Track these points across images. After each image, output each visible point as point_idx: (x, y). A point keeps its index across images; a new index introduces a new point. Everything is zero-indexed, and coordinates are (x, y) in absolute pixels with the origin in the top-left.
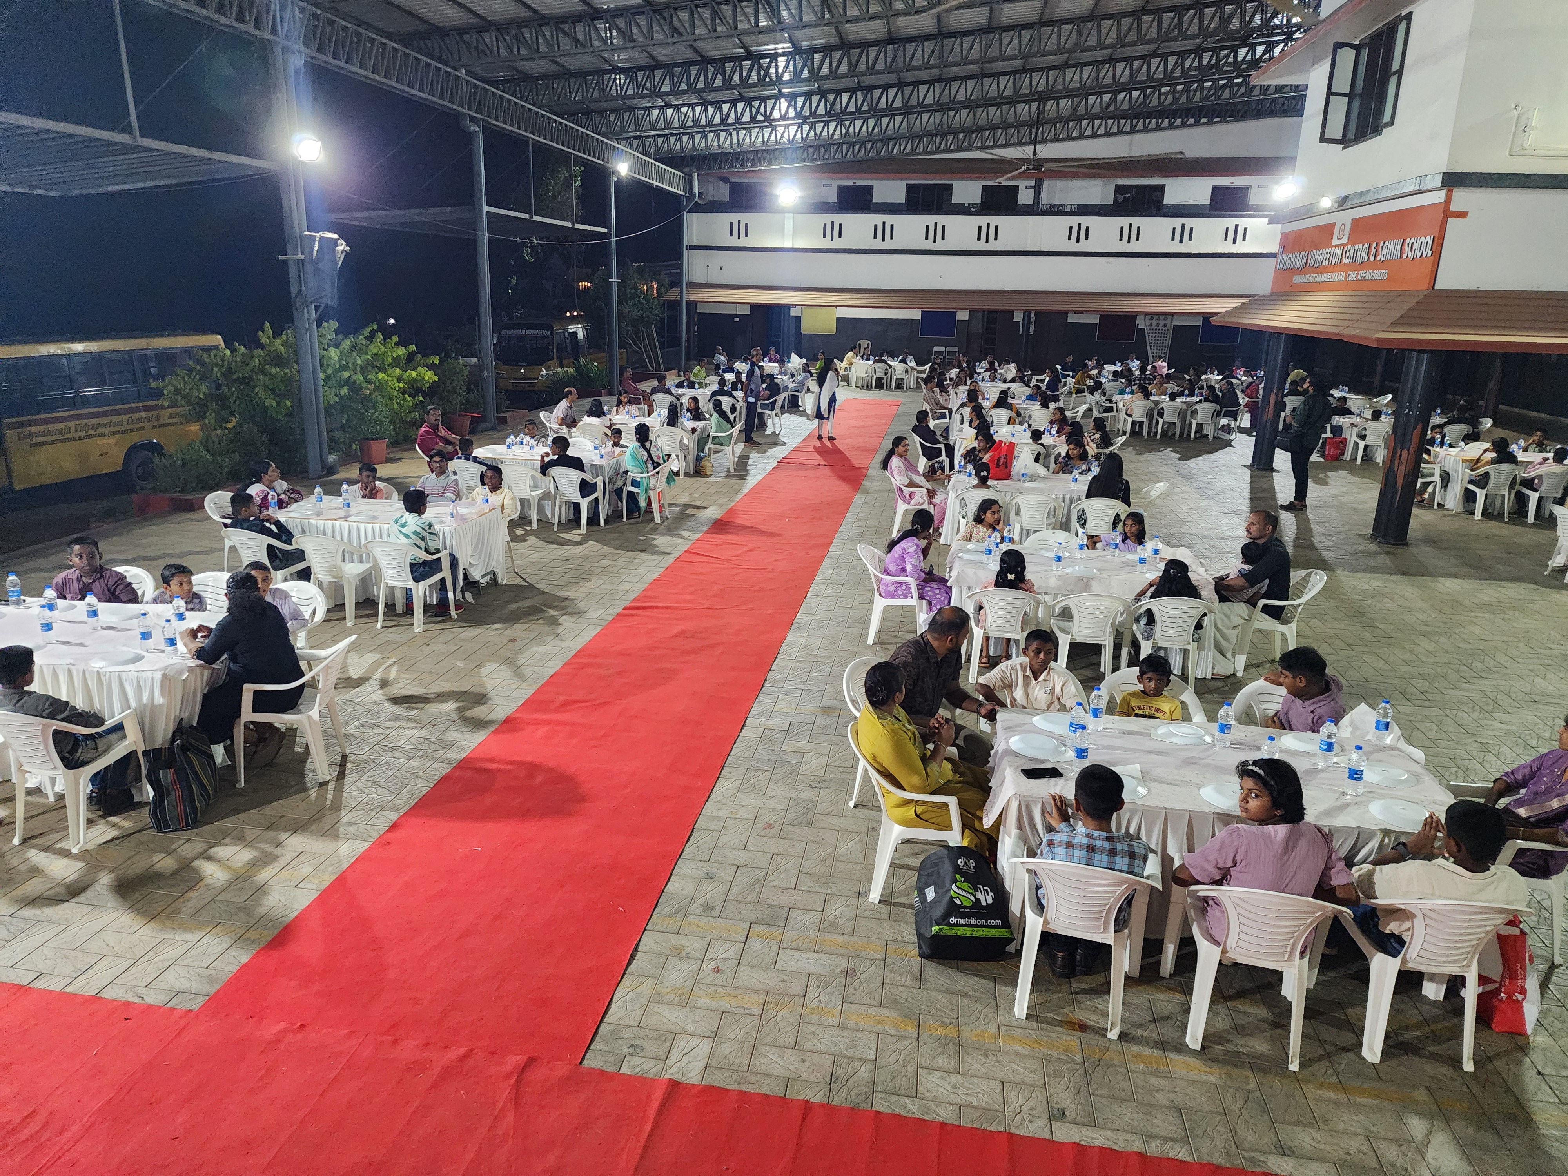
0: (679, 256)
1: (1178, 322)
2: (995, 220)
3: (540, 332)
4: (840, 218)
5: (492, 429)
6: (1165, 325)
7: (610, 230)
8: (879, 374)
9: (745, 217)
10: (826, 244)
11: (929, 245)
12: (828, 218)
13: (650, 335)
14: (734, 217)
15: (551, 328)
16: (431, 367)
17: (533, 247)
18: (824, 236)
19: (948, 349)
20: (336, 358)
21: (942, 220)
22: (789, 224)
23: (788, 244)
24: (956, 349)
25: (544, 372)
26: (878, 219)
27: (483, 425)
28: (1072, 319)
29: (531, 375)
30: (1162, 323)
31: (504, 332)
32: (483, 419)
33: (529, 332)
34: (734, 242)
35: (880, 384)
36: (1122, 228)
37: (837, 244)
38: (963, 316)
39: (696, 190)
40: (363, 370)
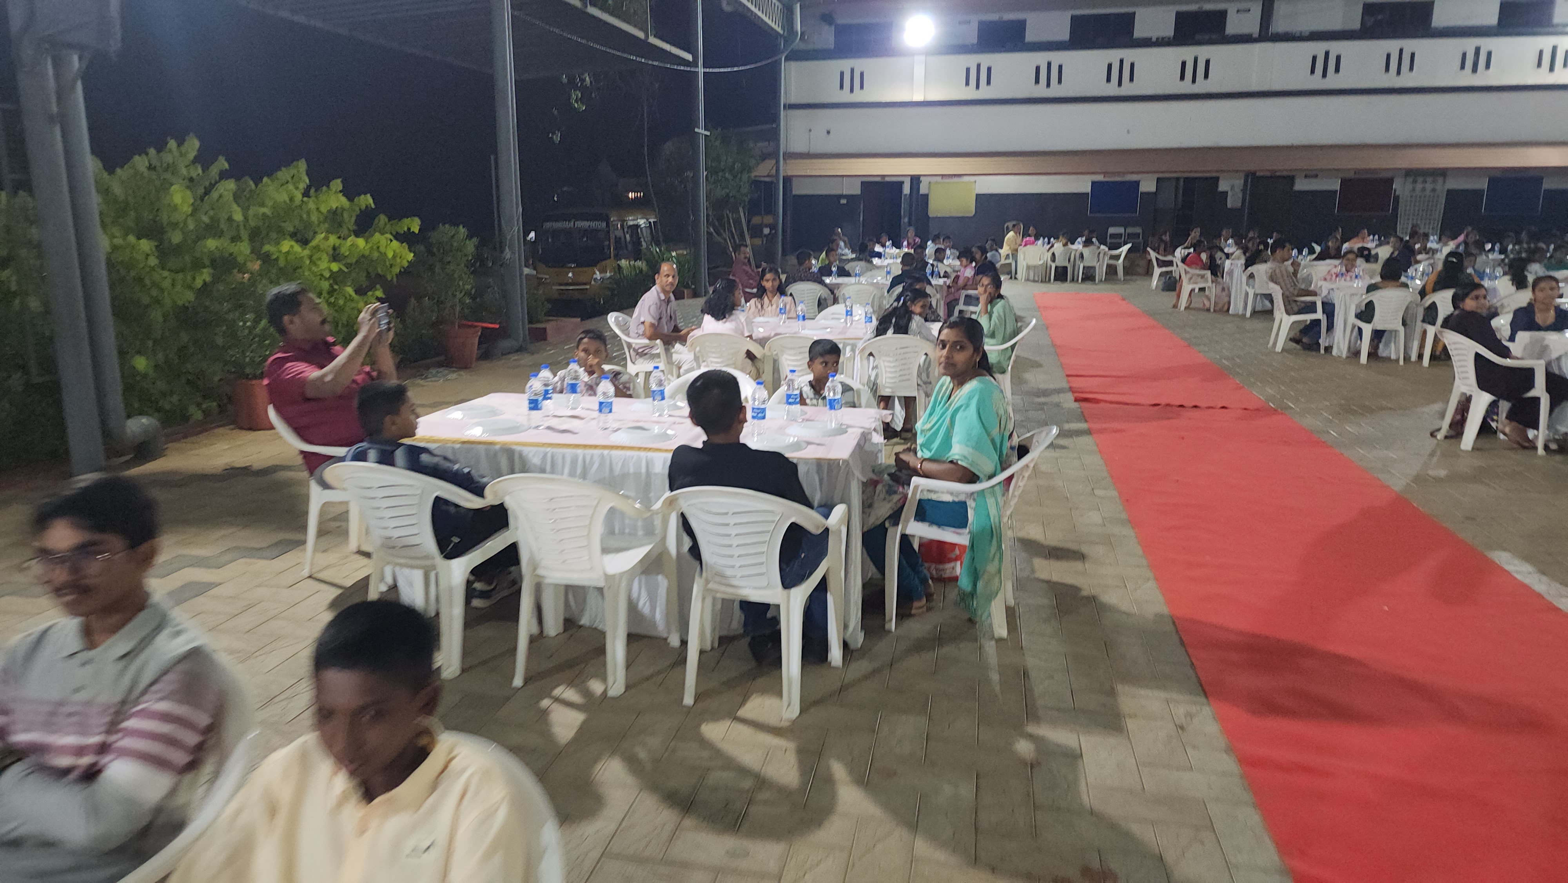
0: (774, 119)
1: (1454, 184)
2: (1204, 52)
3: (593, 224)
4: (986, 59)
5: (520, 350)
6: (1434, 190)
7: (695, 57)
8: (1061, 262)
9: (860, 64)
10: (970, 93)
11: (1112, 89)
12: (971, 60)
13: (738, 222)
14: (845, 65)
15: (607, 219)
16: (405, 238)
17: (584, 89)
18: (967, 84)
19: (1130, 230)
20: (187, 209)
21: (1129, 55)
22: (919, 71)
23: (918, 97)
24: (1138, 230)
25: (598, 275)
26: (1041, 58)
27: (505, 344)
28: (1301, 185)
29: (582, 279)
30: (1429, 186)
31: (548, 225)
32: (504, 333)
33: (581, 224)
34: (845, 96)
35: (1061, 275)
36: (1388, 56)
37: (985, 93)
38: (1148, 186)
39: (798, 27)
40: (256, 236)
